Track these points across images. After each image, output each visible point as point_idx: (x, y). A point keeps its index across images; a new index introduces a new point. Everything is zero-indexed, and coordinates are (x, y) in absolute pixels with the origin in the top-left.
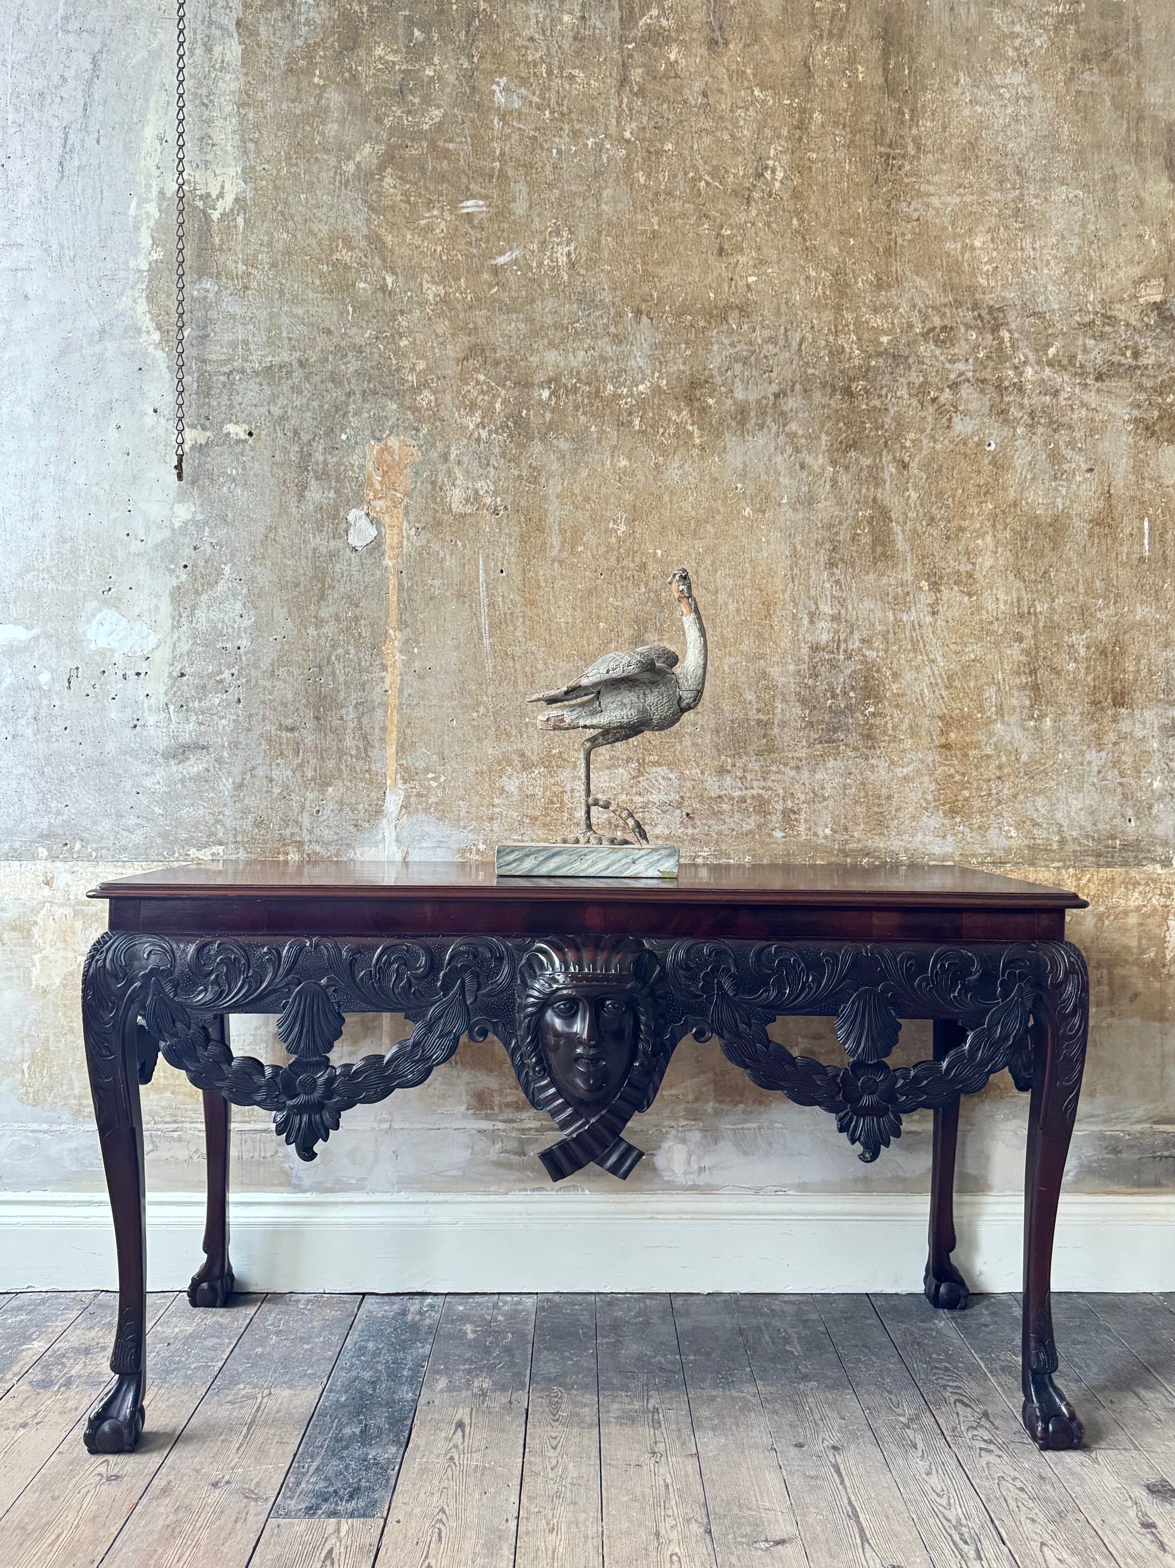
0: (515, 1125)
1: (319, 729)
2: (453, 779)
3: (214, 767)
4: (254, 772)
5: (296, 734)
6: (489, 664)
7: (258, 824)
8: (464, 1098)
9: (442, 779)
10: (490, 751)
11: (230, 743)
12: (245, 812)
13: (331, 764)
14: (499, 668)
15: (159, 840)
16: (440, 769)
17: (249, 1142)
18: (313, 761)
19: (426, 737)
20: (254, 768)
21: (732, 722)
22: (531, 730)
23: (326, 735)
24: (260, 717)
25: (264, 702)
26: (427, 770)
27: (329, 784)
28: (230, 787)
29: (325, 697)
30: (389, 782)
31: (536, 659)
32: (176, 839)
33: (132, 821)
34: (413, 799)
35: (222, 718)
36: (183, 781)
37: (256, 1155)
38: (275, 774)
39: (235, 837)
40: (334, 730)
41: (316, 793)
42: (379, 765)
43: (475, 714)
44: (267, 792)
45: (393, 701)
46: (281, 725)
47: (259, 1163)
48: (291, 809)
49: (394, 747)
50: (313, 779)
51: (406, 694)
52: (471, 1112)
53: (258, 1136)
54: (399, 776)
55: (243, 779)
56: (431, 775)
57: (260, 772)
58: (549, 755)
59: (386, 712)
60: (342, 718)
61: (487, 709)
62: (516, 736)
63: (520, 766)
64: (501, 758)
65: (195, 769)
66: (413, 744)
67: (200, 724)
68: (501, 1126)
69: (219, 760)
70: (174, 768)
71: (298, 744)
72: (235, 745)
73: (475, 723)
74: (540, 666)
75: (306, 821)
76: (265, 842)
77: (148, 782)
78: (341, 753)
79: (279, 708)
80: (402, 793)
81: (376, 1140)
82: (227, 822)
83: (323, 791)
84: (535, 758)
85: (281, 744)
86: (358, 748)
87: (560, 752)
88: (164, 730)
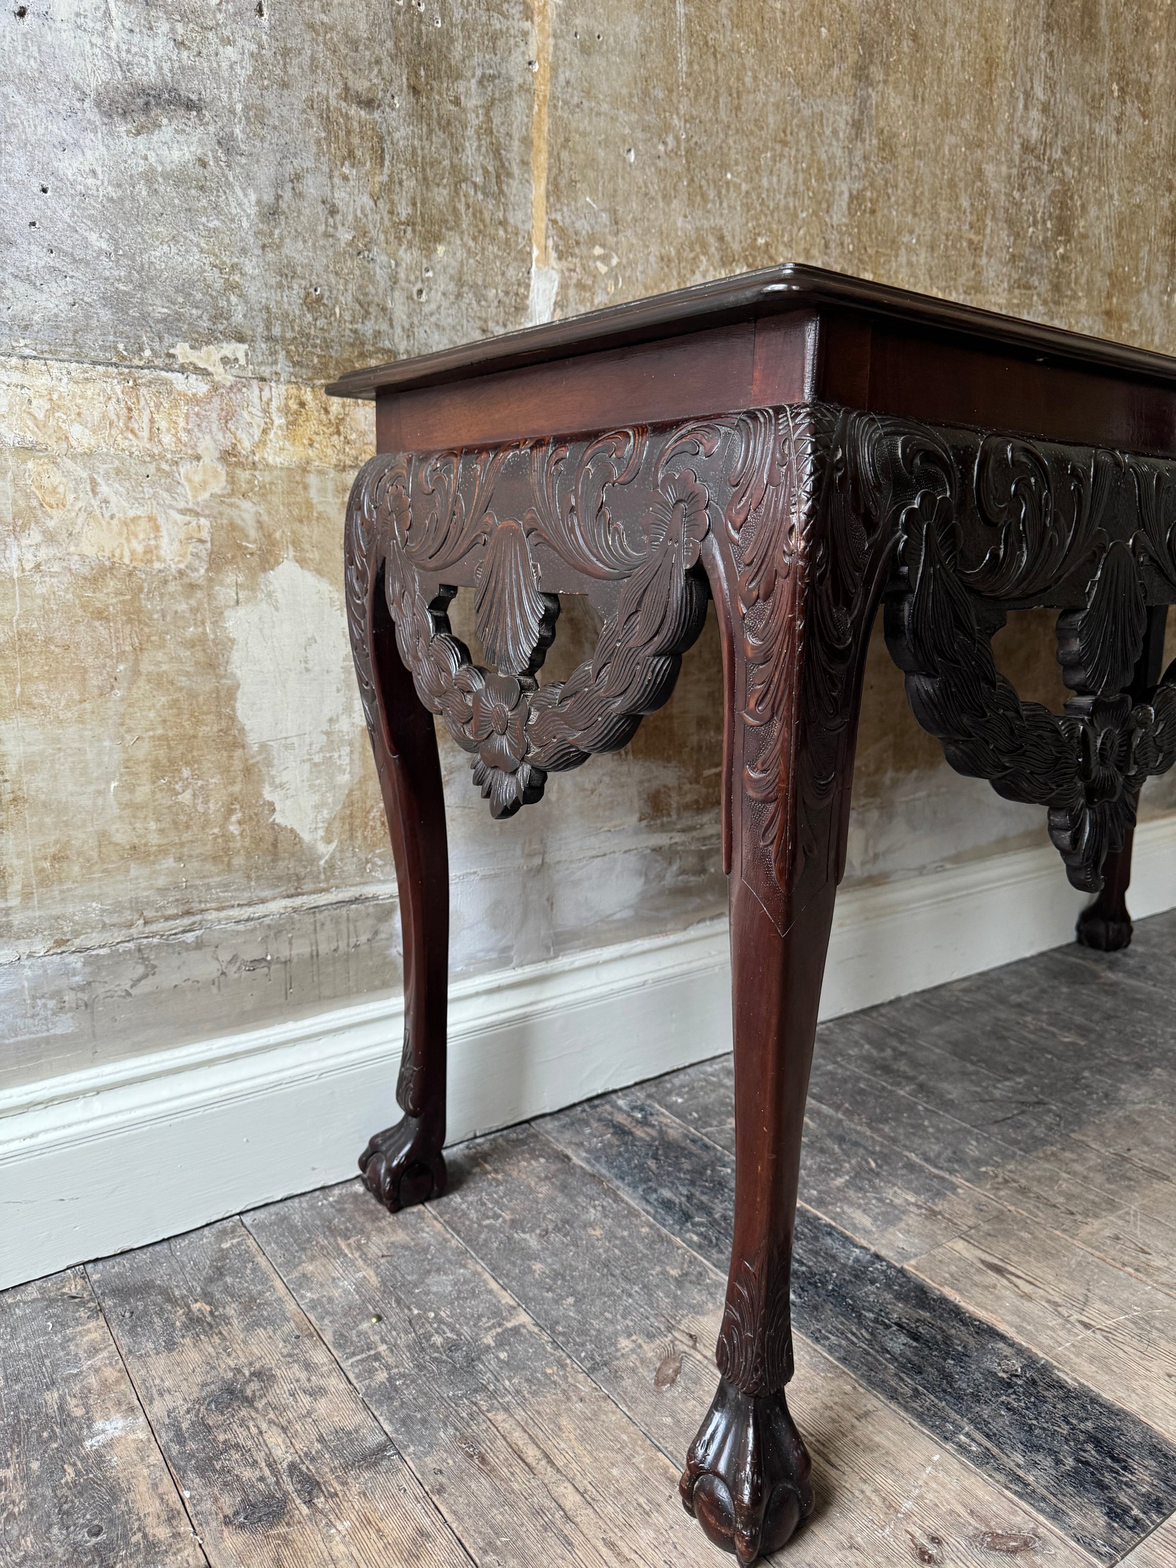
0: (695, 834)
1: (419, 115)
2: (630, 263)
3: (217, 159)
4: (299, 186)
5: (377, 115)
6: (683, 54)
7: (313, 303)
8: (636, 805)
9: (615, 261)
10: (680, 222)
11: (246, 108)
12: (287, 272)
13: (441, 195)
14: (696, 67)
15: (105, 315)
16: (611, 240)
17: (329, 925)
18: (410, 184)
19: (591, 174)
20: (298, 177)
21: (947, 236)
22: (733, 194)
23: (430, 131)
24: (305, 59)
25: (311, 26)
26: (593, 240)
27: (438, 239)
28: (253, 211)
29: (429, 47)
30: (536, 253)
31: (743, 65)
32: (144, 316)
33: (37, 259)
34: (572, 292)
35: (227, 42)
36: (149, 177)
37: (342, 945)
38: (340, 196)
39: (268, 328)
40: (446, 125)
41: (416, 252)
42: (520, 215)
43: (661, 147)
44: (327, 235)
45: (543, 88)
46: (346, 88)
47: (348, 957)
48: (372, 279)
49: (544, 182)
50: (410, 222)
51: (562, 78)
52: (644, 823)
53: (344, 911)
54: (550, 243)
55: (278, 197)
56: (598, 251)
57: (312, 187)
58: (754, 246)
59: (530, 108)
60: (457, 102)
61: (677, 139)
62: (714, 202)
63: (717, 257)
64: (694, 237)
65: (176, 154)
66: (572, 182)
67: (180, 44)
68: (678, 838)
69: (226, 143)
70: (128, 143)
71: (381, 139)
72: (257, 115)
73: (660, 164)
74: (748, 80)
75: (399, 310)
76: (327, 345)
77: (68, 166)
78: (459, 176)
79: (343, 50)
80: (556, 276)
81: (524, 886)
82: (252, 290)
83: (428, 252)
84: (736, 247)
85: (348, 133)
86: (486, 171)
87: (767, 244)
88: (98, 41)
